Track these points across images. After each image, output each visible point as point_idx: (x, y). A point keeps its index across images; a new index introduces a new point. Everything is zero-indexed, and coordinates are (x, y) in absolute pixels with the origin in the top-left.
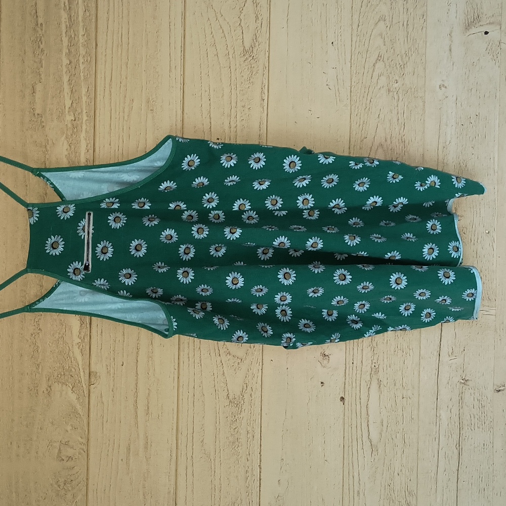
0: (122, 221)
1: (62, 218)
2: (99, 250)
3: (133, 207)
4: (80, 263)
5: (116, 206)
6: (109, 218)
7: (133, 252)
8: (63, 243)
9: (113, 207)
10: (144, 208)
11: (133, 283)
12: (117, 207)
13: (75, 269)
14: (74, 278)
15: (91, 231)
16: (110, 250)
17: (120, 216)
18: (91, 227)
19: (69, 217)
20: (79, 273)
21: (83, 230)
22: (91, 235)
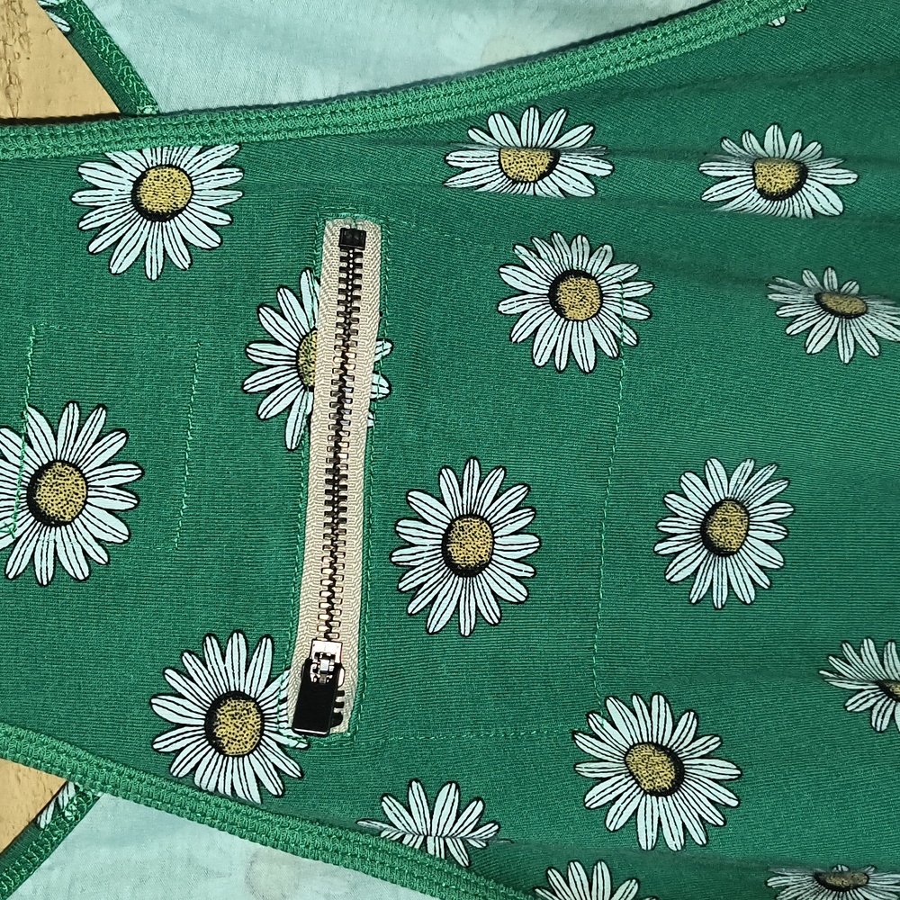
0: (612, 308)
1: (121, 264)
2: (421, 540)
3: (715, 193)
4: (264, 657)
5: (575, 179)
6: (511, 276)
7: (688, 561)
8: (128, 473)
9: (547, 188)
10: (796, 206)
11: (699, 836)
12: (587, 189)
13: (218, 702)
14: (205, 778)
15: (366, 385)
16: (514, 543)
17: (596, 265)
18: (368, 349)
19: (182, 260)
20: (249, 735)
21: (300, 368)
22: (359, 420)
